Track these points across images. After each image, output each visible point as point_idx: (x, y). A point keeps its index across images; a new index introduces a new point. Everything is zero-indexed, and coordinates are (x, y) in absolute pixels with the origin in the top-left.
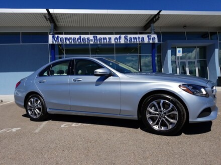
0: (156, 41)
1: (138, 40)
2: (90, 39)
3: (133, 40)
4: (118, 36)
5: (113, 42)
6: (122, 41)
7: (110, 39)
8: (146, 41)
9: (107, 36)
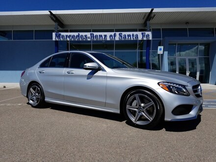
0: (151, 38)
1: (132, 37)
2: (88, 36)
3: (127, 38)
4: (113, 33)
5: (108, 39)
6: (117, 38)
7: (105, 36)
8: (140, 38)
9: (103, 34)
